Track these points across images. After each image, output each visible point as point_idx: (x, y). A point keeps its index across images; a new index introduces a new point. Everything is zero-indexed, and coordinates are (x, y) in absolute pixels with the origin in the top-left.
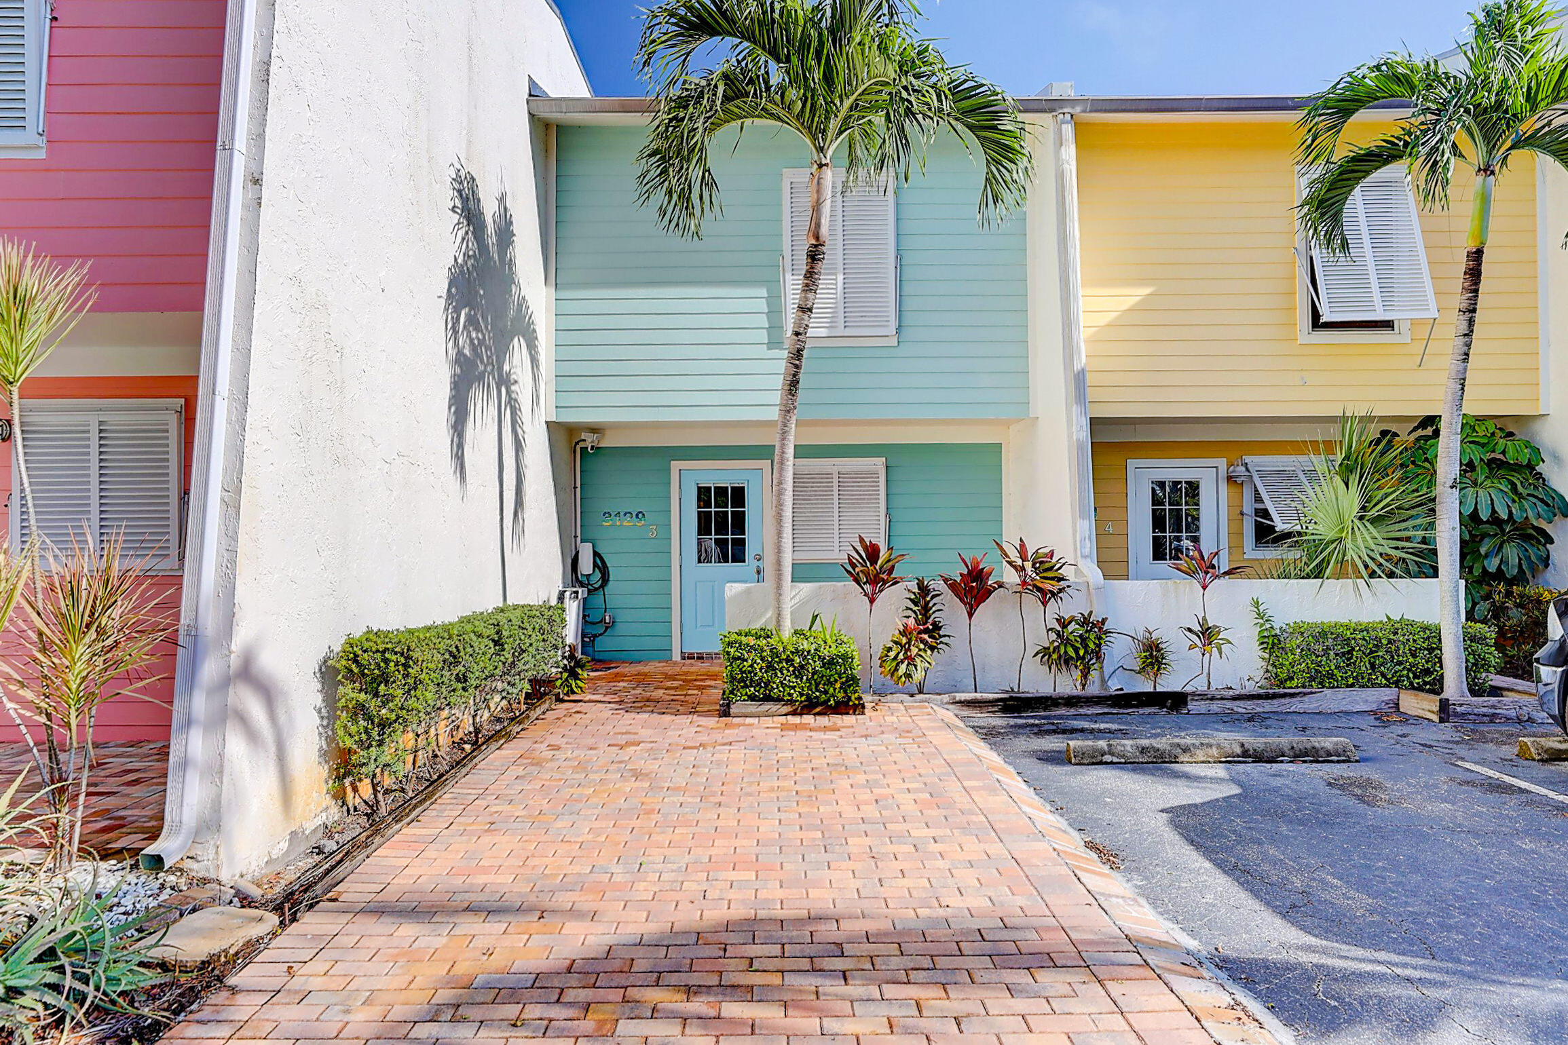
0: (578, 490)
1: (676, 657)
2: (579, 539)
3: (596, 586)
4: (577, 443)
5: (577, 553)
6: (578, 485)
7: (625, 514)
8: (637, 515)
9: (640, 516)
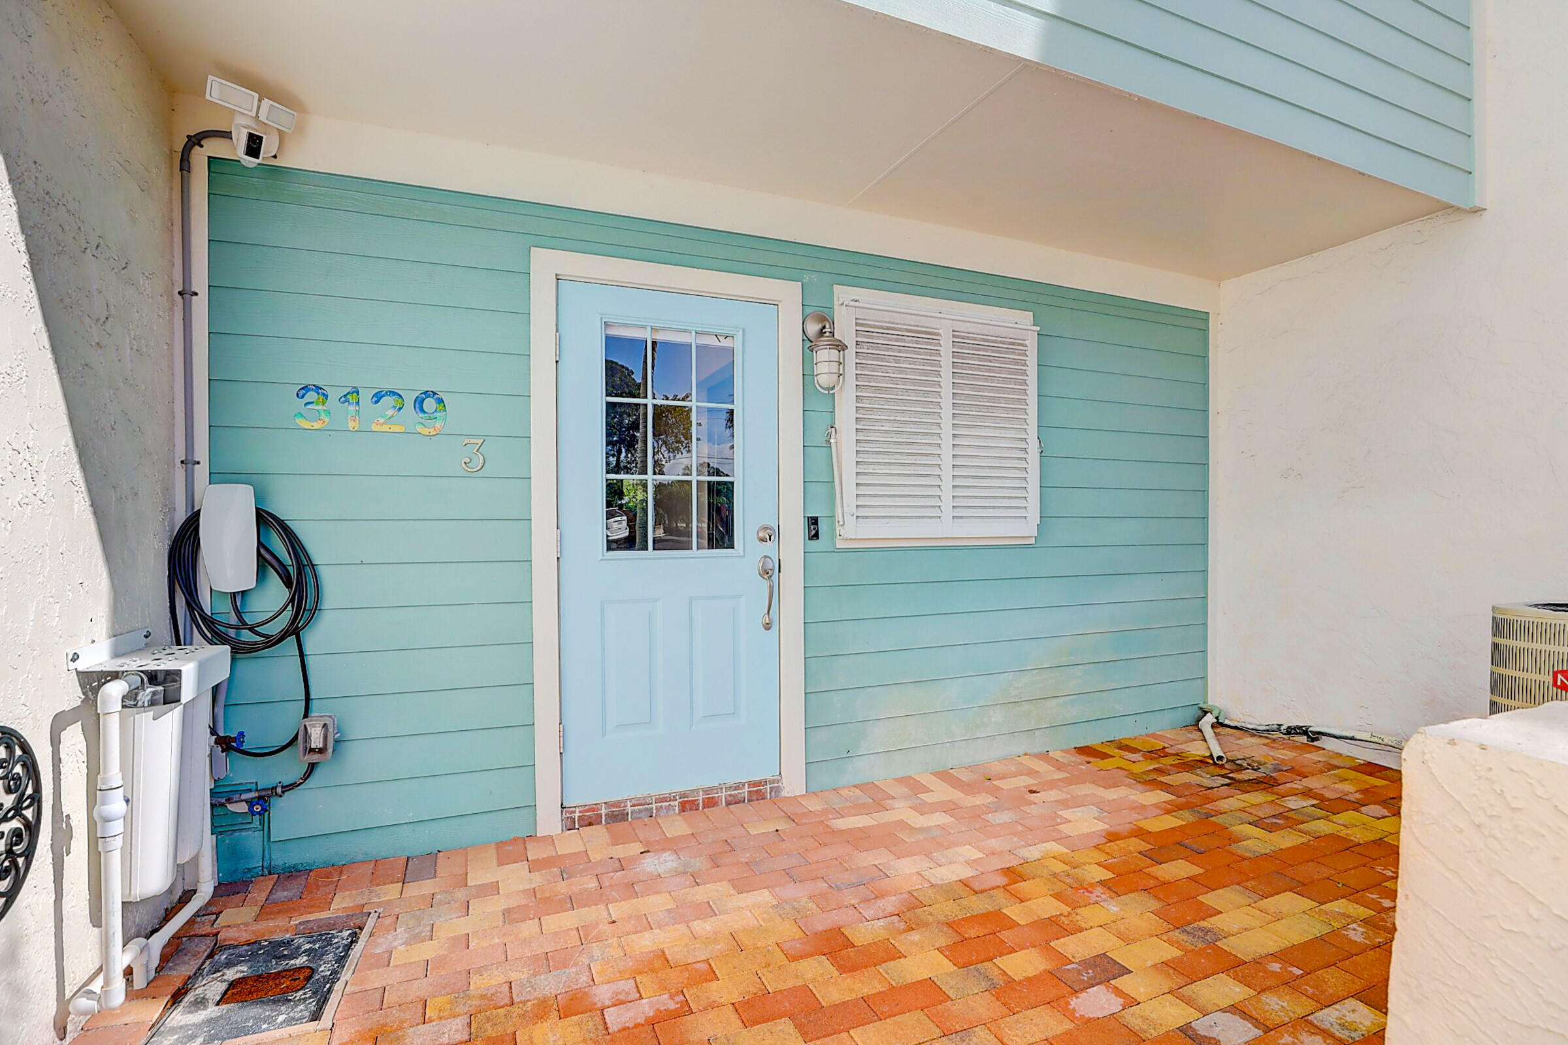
0: (200, 305)
1: (549, 822)
2: (202, 473)
3: (274, 629)
4: (196, 140)
5: (193, 521)
6: (200, 282)
7: (378, 397)
8: (419, 403)
9: (430, 404)
